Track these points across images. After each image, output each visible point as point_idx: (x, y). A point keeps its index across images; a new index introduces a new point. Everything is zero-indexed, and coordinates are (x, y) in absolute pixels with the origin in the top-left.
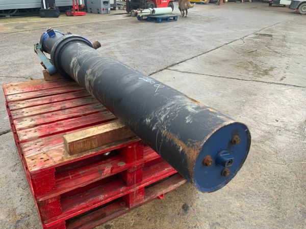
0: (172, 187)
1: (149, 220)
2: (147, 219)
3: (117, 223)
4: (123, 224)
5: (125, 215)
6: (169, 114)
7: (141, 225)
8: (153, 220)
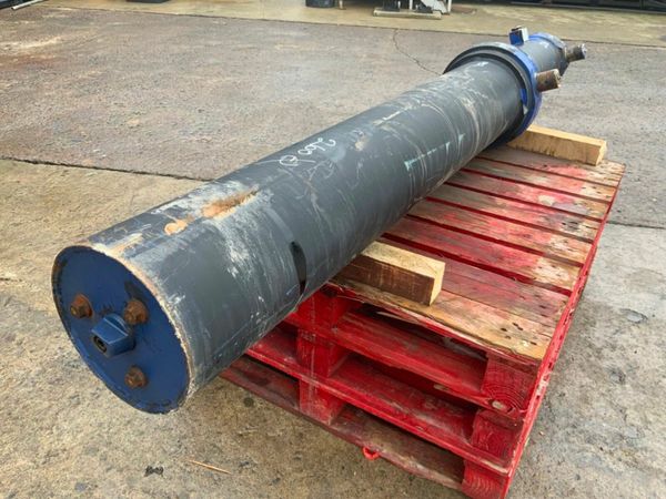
0: (410, 463)
1: (298, 459)
2: (297, 452)
3: (264, 411)
4: (265, 421)
5: (288, 414)
7: (278, 449)
8: (300, 464)
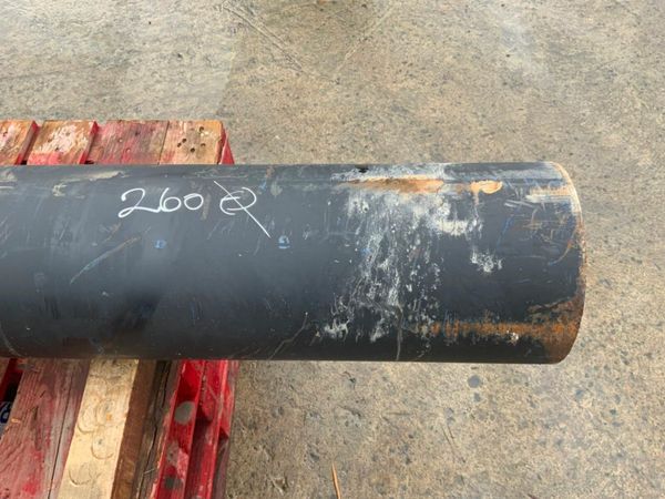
3: (241, 485)
6: (405, 279)
8: (286, 406)
